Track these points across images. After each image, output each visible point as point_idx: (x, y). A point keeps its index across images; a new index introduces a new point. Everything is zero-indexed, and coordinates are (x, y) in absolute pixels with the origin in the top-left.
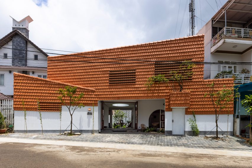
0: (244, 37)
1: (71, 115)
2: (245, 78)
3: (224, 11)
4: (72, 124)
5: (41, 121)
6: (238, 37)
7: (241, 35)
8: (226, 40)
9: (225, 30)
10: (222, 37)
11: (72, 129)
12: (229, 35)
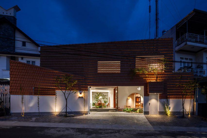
0: (199, 42)
1: (66, 99)
2: (200, 71)
3: (186, 20)
4: (67, 107)
5: (39, 105)
6: (196, 41)
7: (197, 40)
8: (187, 42)
9: (187, 35)
10: (184, 40)
11: (67, 111)
12: (189, 39)
